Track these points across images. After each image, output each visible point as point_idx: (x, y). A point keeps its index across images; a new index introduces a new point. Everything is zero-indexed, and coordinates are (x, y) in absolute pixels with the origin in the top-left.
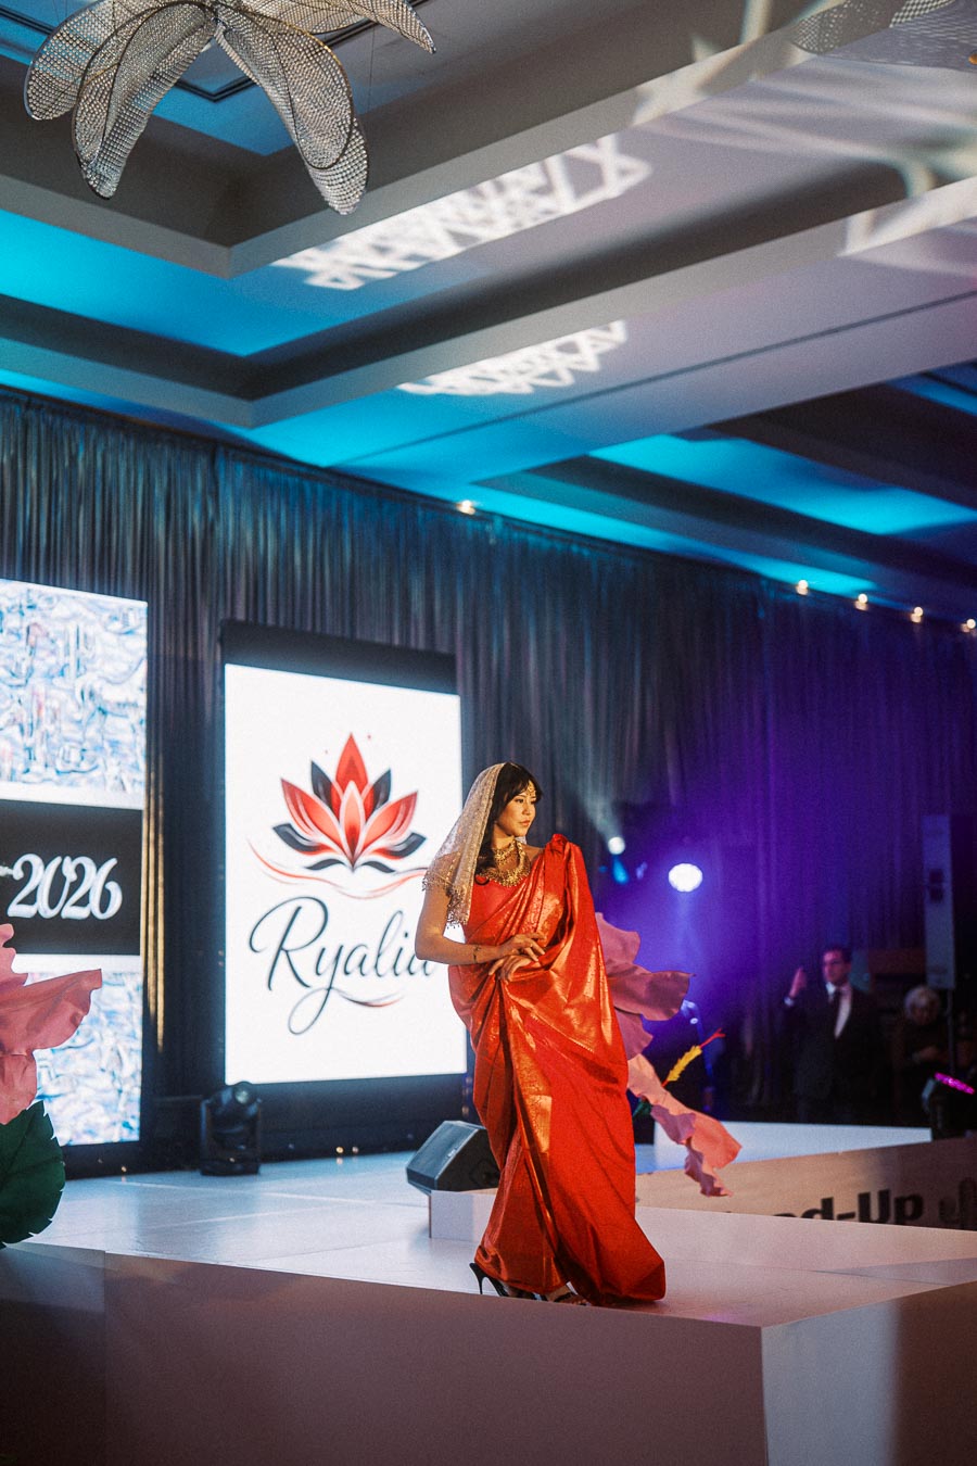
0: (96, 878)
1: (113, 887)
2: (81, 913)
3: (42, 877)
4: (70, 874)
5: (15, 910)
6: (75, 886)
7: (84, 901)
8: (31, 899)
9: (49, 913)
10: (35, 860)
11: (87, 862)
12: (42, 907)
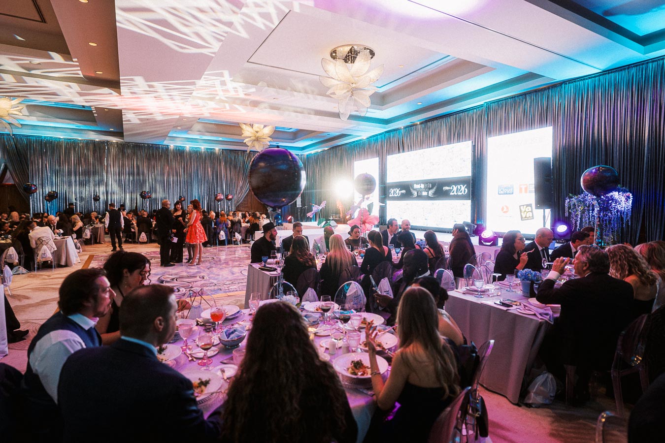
0: (463, 188)
1: (466, 189)
2: (461, 194)
3: (455, 189)
4: (459, 188)
5: (451, 194)
6: (460, 190)
7: (461, 192)
8: (453, 192)
9: (456, 194)
10: (454, 186)
11: (462, 186)
12: (455, 193)
